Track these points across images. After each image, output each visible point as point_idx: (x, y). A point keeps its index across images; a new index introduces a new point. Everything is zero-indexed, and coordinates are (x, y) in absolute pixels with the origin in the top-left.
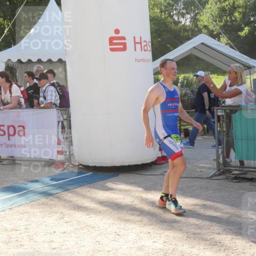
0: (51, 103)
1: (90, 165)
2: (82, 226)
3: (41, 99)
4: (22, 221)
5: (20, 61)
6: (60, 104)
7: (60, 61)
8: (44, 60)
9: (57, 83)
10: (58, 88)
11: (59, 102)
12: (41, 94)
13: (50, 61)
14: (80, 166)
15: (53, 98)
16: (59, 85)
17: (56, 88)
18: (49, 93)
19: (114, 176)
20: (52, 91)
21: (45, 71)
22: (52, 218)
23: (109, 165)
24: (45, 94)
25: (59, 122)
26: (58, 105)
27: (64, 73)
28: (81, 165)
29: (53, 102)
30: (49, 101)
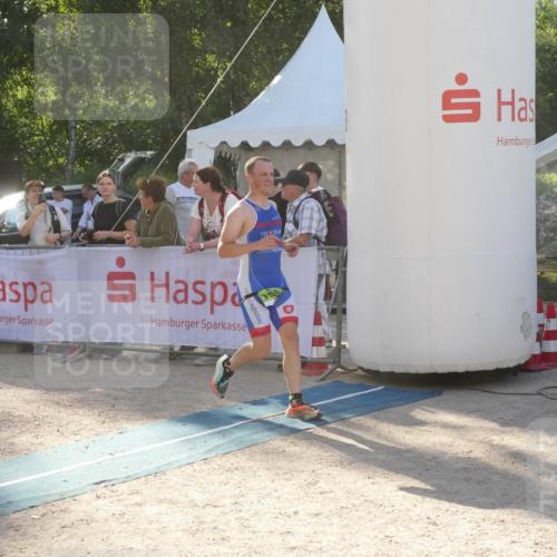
0: (309, 234)
1: (381, 370)
2: (355, 502)
3: (289, 226)
4: (228, 487)
5: (245, 146)
6: (327, 237)
7: (331, 144)
8: (298, 142)
9: (325, 192)
10: (326, 204)
11: (325, 233)
12: (289, 216)
13: (309, 145)
14: (360, 372)
15: (315, 225)
16: (329, 197)
17: (322, 204)
18: (306, 214)
19: (432, 394)
20: (312, 209)
21: (300, 167)
22: (292, 482)
23: (422, 370)
24: (298, 216)
25: (320, 276)
26: (323, 240)
27: (337, 170)
28: (362, 368)
29: (313, 232)
30: (303, 232)
